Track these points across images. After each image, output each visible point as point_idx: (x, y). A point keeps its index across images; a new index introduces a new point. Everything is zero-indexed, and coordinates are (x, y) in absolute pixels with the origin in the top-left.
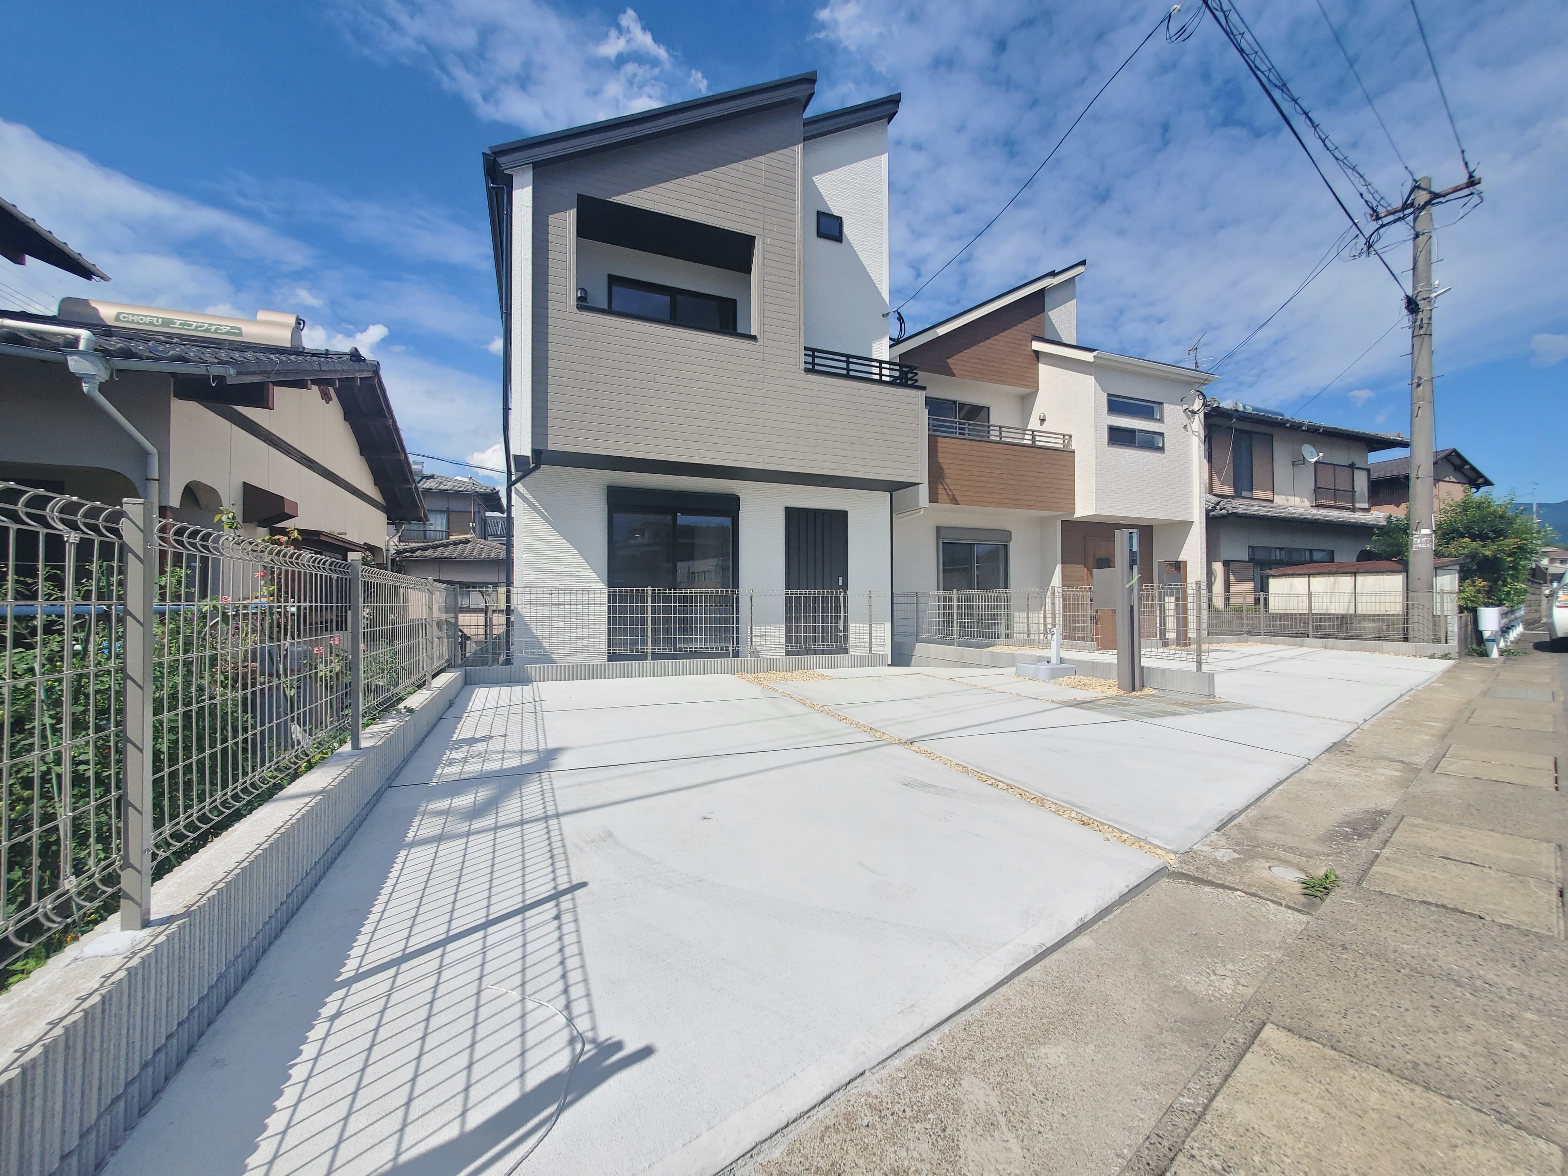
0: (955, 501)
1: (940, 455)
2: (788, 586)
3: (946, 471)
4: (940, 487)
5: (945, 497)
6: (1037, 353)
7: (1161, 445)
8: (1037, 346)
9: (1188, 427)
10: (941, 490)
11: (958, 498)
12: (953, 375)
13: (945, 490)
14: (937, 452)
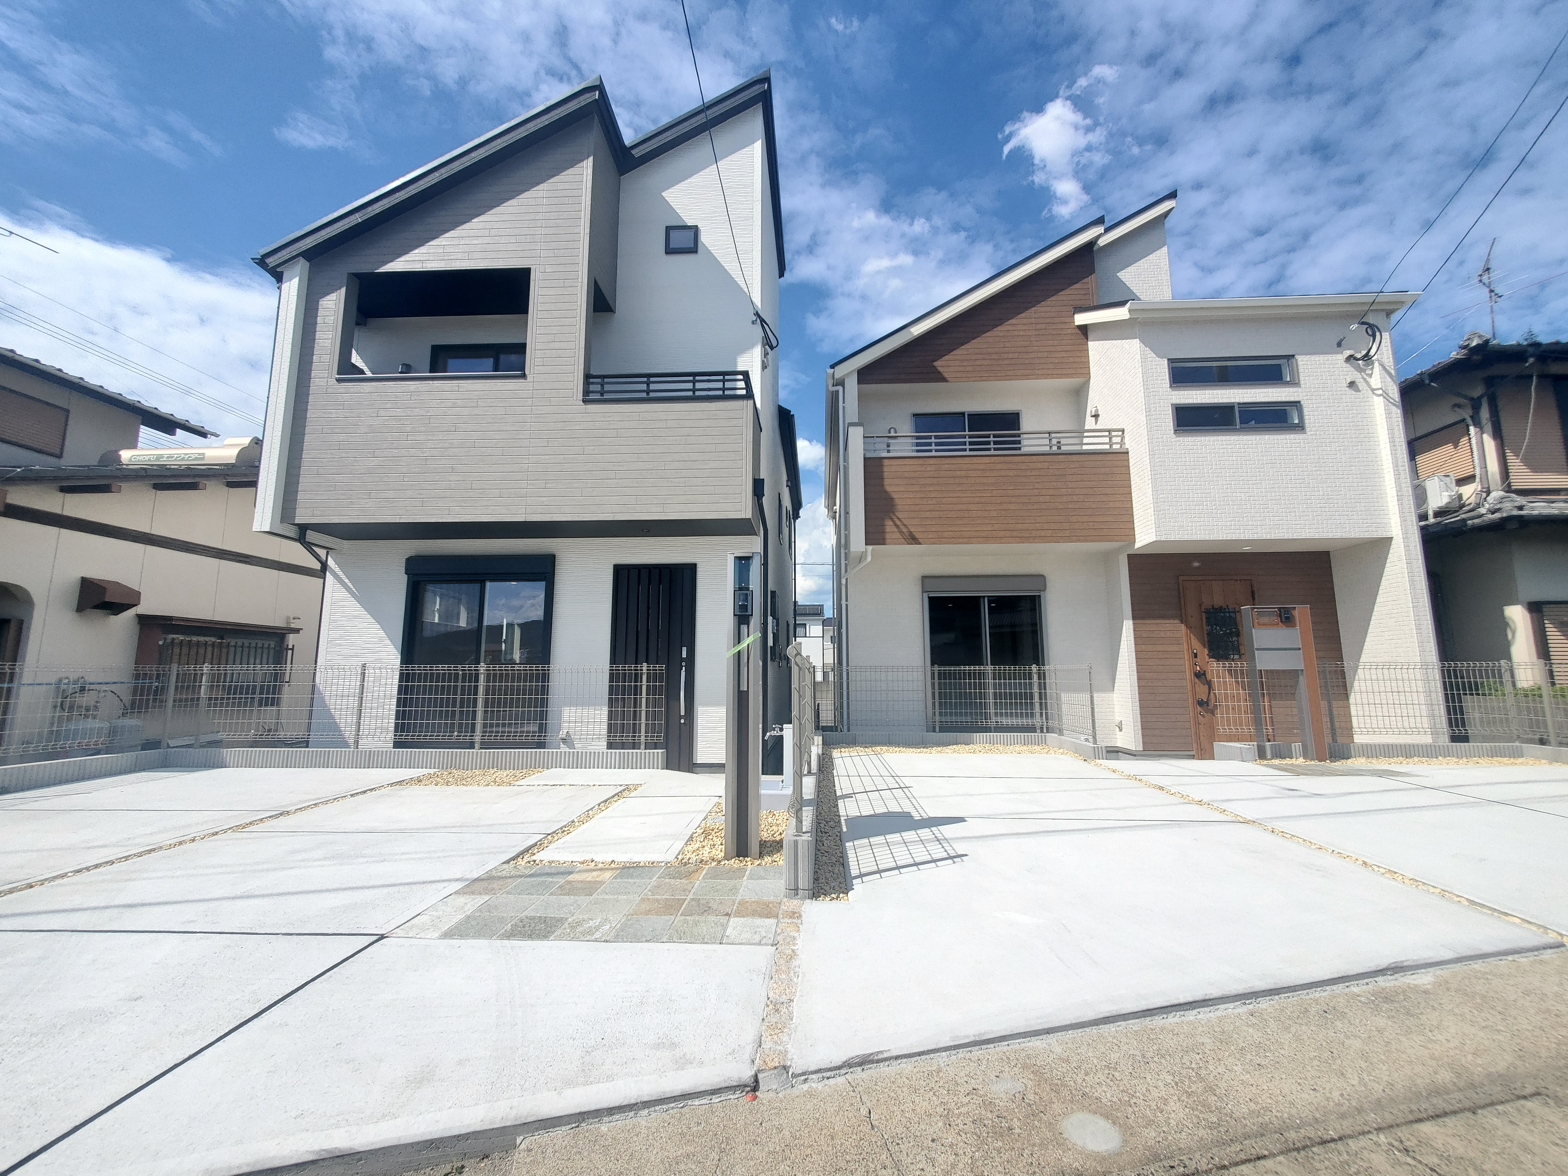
0: (913, 539)
1: (887, 482)
2: (614, 660)
3: (897, 502)
4: (889, 523)
5: (898, 535)
6: (1084, 330)
7: (1296, 421)
8: (1081, 319)
9: (1361, 384)
10: (889, 526)
11: (917, 536)
12: (944, 380)
13: (896, 525)
14: (882, 478)
